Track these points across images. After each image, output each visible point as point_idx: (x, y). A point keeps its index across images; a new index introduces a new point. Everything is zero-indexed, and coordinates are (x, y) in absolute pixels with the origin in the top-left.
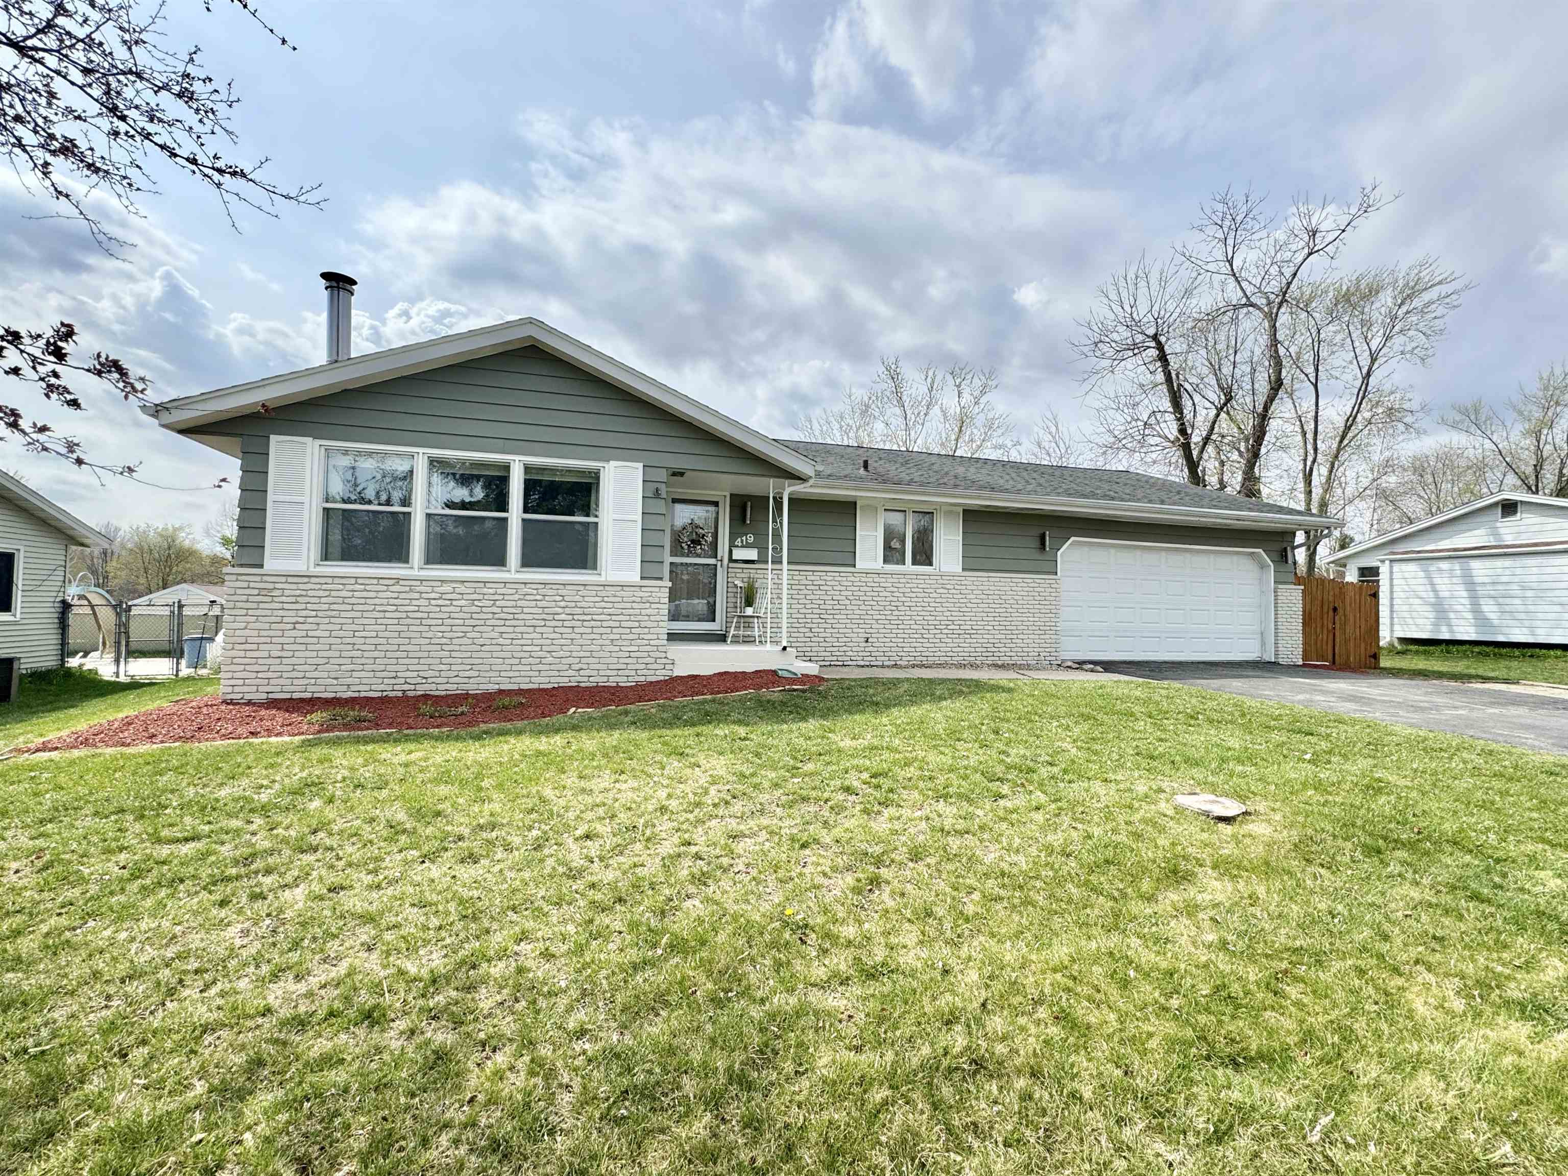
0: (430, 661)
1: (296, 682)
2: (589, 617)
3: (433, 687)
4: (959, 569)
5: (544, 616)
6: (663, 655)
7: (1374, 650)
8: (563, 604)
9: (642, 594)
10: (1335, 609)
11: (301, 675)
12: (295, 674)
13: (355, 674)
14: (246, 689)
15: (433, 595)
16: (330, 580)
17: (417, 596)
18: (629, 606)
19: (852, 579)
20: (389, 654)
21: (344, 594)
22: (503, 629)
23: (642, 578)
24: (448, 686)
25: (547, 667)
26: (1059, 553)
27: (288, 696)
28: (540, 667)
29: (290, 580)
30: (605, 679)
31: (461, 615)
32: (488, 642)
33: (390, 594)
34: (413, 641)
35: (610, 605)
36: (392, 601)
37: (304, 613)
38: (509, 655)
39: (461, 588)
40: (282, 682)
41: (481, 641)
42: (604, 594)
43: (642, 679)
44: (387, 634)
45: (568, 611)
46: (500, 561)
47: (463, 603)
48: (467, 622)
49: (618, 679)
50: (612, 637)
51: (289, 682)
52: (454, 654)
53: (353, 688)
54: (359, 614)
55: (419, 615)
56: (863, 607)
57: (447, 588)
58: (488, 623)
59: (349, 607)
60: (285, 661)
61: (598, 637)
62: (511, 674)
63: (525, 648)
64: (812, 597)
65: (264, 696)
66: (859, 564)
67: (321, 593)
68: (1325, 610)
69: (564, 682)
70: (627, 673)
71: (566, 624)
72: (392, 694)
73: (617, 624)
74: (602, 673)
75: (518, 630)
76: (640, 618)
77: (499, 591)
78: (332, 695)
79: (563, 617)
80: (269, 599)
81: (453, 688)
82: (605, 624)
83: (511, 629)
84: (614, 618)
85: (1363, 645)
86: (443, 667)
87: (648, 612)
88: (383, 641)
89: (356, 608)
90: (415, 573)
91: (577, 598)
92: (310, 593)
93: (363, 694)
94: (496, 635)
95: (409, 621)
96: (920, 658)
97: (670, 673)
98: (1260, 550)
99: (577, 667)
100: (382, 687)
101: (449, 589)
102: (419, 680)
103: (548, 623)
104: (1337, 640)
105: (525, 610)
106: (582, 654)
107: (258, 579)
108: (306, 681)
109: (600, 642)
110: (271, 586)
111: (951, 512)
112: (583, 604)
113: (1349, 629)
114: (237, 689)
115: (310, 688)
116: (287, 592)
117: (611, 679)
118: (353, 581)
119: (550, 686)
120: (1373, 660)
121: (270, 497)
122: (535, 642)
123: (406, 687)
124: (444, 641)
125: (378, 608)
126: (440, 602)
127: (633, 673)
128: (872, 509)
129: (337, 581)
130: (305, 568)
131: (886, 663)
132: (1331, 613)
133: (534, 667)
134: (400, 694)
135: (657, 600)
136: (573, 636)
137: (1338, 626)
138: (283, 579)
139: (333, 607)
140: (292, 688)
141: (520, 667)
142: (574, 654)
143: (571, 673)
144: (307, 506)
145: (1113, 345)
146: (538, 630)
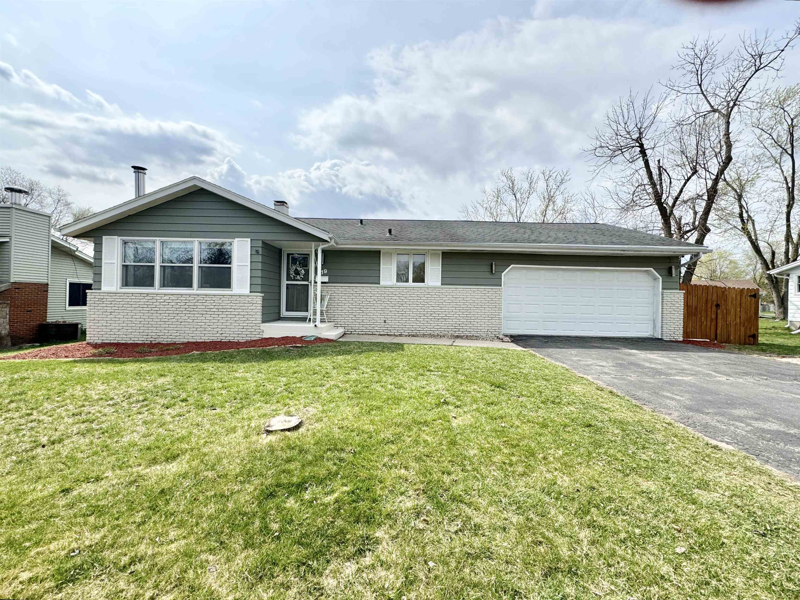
0: (160, 329)
1: (112, 336)
2: (225, 310)
3: (162, 340)
4: (439, 284)
5: (206, 310)
6: (258, 328)
7: (752, 332)
8: (214, 304)
9: (248, 299)
10: (718, 306)
11: (113, 333)
12: (111, 333)
13: (133, 333)
14: (94, 338)
15: (162, 301)
16: (123, 295)
17: (155, 301)
18: (243, 305)
19: (378, 290)
20: (145, 325)
21: (128, 300)
22: (189, 315)
23: (250, 292)
24: (168, 340)
25: (208, 332)
26: (503, 274)
27: (109, 342)
28: (205, 332)
29: (109, 295)
30: (233, 338)
31: (173, 309)
32: (183, 321)
33: (145, 300)
34: (154, 320)
35: (234, 305)
36: (146, 303)
37: (114, 308)
38: (192, 326)
39: (173, 297)
40: (107, 336)
41: (181, 321)
42: (232, 299)
43: (249, 339)
44: (144, 317)
45: (216, 307)
46: (190, 285)
47: (173, 304)
48: (175, 312)
49: (239, 338)
50: (235, 319)
51: (109, 336)
52: (170, 326)
53: (132, 339)
54: (133, 309)
55: (156, 309)
56: (384, 305)
57: (167, 297)
58: (183, 312)
59: (130, 306)
60: (108, 327)
61: (229, 319)
62: (193, 335)
63: (199, 324)
64: (356, 300)
65: (101, 341)
66: (382, 283)
67: (120, 300)
68: (709, 305)
69: (215, 339)
70: (242, 336)
71: (215, 313)
72: (146, 342)
73: (238, 313)
74: (231, 335)
75: (196, 315)
76: (248, 310)
77: (188, 299)
78: (124, 342)
79: (214, 310)
80: (101, 303)
81: (169, 341)
82: (232, 313)
83: (193, 315)
84: (236, 310)
85: (743, 329)
86: (166, 331)
87: (252, 308)
88: (143, 320)
89: (133, 306)
90: (156, 291)
91: (221, 302)
92: (116, 300)
93: (136, 342)
94: (187, 318)
95: (152, 312)
96: (416, 331)
97: (261, 336)
98: (652, 269)
99: (221, 332)
100: (143, 339)
101: (168, 298)
102: (157, 337)
103: (208, 313)
104: (720, 325)
105: (198, 307)
106: (223, 327)
107: (98, 294)
108: (115, 336)
109: (230, 321)
110: (102, 297)
111: (435, 254)
112: (223, 304)
113: (730, 318)
114: (92, 338)
115: (117, 339)
116: (108, 300)
117: (236, 338)
118: (131, 295)
119: (209, 341)
120: (752, 339)
121: (103, 261)
122: (203, 321)
123: (152, 339)
124: (166, 320)
125: (141, 306)
126: (164, 304)
127: (245, 336)
128: (389, 254)
129: (126, 295)
130: (115, 290)
131: (396, 334)
132: (714, 308)
133: (202, 332)
134: (149, 342)
135: (255, 302)
136: (219, 318)
137: (720, 317)
138: (106, 294)
139: (125, 306)
140: (111, 339)
141: (197, 332)
142: (219, 327)
143: (218, 335)
144: (116, 264)
145: (610, 147)
146: (204, 316)
